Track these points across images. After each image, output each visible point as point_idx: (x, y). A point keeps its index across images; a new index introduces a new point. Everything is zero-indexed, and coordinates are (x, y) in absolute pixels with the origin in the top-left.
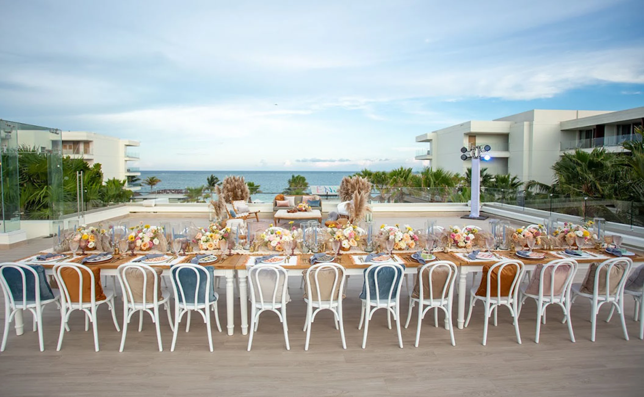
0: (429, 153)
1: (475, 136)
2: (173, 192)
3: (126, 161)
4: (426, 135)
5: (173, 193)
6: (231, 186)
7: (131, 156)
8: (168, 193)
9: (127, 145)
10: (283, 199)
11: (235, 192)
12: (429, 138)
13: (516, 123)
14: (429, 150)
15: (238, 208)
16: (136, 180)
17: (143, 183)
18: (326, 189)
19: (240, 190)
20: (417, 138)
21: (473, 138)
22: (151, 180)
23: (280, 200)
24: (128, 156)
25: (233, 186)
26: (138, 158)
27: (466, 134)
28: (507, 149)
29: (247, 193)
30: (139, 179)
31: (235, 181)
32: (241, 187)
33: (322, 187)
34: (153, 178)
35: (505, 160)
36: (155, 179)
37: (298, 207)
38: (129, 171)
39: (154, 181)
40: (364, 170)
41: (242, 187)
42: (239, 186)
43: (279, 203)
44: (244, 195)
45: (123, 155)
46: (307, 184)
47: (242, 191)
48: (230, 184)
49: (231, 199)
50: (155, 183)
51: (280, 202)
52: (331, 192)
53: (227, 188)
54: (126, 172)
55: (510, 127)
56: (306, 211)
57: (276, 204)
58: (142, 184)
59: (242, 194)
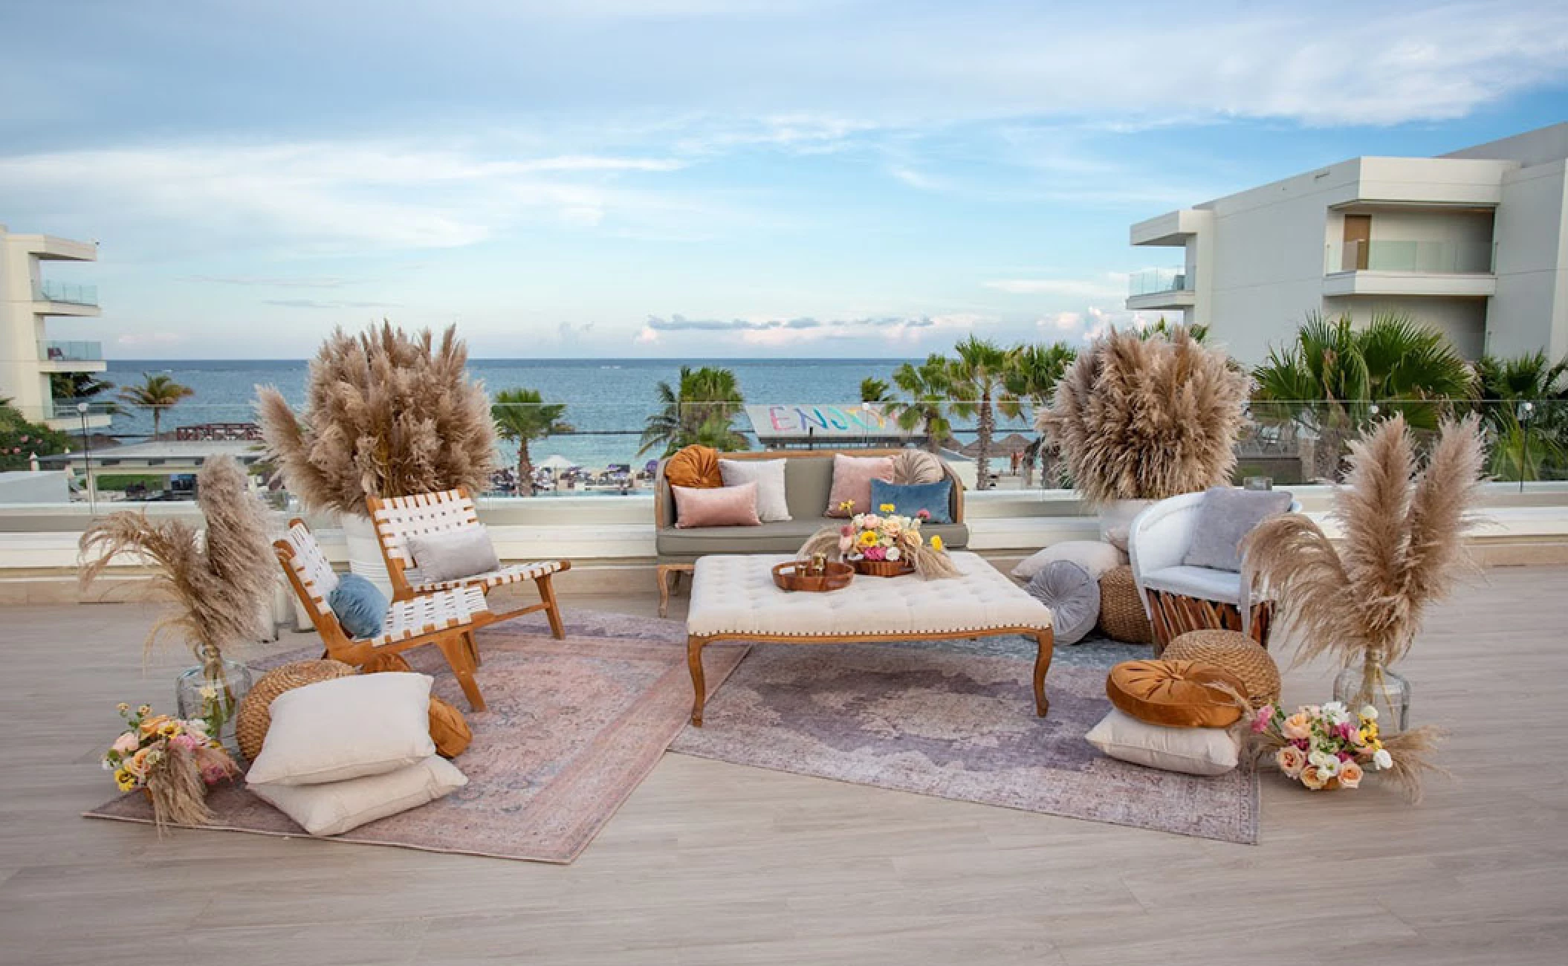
0: (1180, 283)
1: (1368, 217)
2: (240, 432)
3: (40, 315)
4: (1174, 216)
5: (238, 437)
6: (366, 398)
7: (61, 298)
8: (221, 437)
9: (43, 256)
10: (716, 477)
11: (396, 438)
12: (1183, 228)
13: (1523, 166)
14: (1182, 272)
15: (411, 546)
16: (95, 390)
17: (121, 397)
18: (803, 416)
19: (429, 424)
20: (1135, 230)
21: (1362, 223)
22: (151, 391)
23: (698, 484)
24: (47, 299)
25: (377, 393)
26: (95, 306)
27: (1335, 210)
28: (1483, 264)
29: (478, 442)
30: (106, 386)
31: (396, 360)
32: (436, 400)
33: (788, 410)
34: (160, 382)
35: (1475, 308)
36: (167, 384)
37: (845, 543)
38: (53, 353)
39: (163, 394)
40: (967, 344)
41: (447, 401)
42: (426, 402)
43: (691, 503)
44: (459, 452)
45: (28, 295)
46: (737, 398)
47: (443, 430)
48: (363, 386)
49: (367, 484)
50: (168, 399)
51: (697, 498)
52: (825, 426)
53: (340, 405)
54: (41, 360)
55: (1503, 184)
56: (905, 567)
57: (672, 512)
58: (121, 404)
59: (445, 448)
